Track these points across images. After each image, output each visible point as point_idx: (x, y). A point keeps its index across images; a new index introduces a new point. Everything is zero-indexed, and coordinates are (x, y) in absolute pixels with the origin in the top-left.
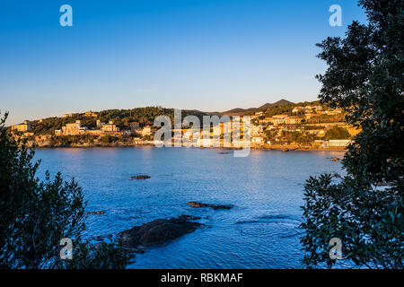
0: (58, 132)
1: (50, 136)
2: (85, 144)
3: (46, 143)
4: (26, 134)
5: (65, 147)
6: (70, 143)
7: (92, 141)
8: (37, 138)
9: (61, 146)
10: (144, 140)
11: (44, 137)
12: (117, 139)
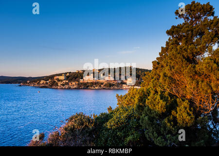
0: (81, 81)
1: (77, 83)
2: (96, 88)
3: (75, 87)
4: (64, 81)
5: (86, 89)
6: (88, 86)
7: (100, 86)
8: (70, 83)
9: (84, 89)
10: (129, 86)
11: (74, 83)
12: (113, 85)
